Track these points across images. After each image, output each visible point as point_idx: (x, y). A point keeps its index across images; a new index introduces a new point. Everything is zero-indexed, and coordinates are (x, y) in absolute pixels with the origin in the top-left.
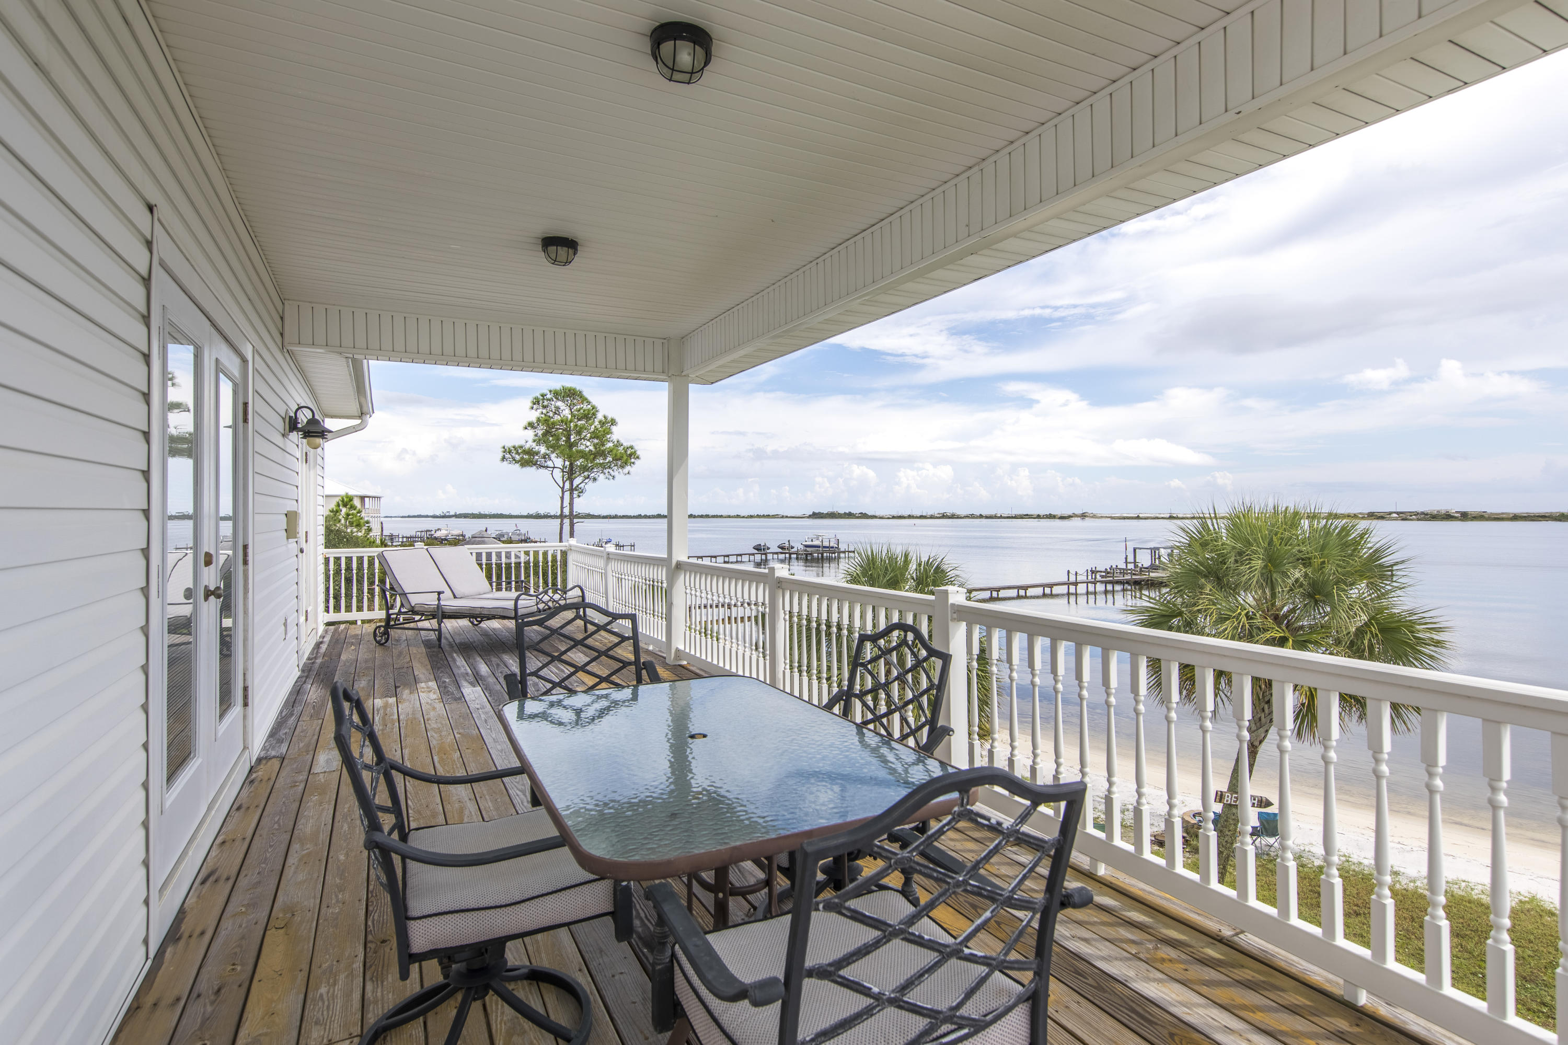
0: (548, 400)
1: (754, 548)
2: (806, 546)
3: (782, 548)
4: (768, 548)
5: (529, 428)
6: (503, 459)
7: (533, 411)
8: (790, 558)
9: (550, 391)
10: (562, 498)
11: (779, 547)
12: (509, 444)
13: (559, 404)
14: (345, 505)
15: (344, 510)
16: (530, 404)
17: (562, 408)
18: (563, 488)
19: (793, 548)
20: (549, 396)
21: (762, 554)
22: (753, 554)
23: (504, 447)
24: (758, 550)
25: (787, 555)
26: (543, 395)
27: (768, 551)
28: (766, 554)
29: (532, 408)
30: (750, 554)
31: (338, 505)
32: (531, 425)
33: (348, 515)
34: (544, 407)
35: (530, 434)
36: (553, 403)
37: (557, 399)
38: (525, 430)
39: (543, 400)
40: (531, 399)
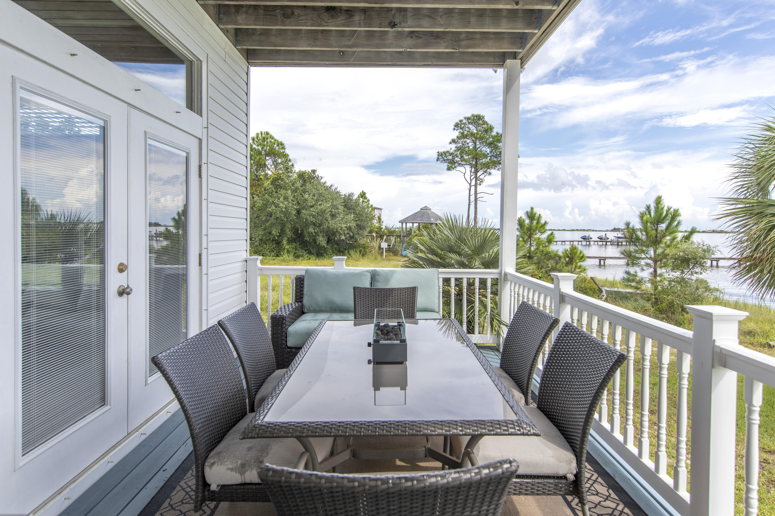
0: (463, 124)
2: (618, 238)
3: (600, 239)
4: (591, 238)
5: (453, 143)
6: (438, 160)
7: (455, 131)
8: (606, 244)
9: (465, 118)
10: (470, 190)
11: (598, 238)
12: (441, 150)
13: (470, 126)
14: (362, 197)
15: (361, 200)
16: (453, 127)
17: (472, 129)
18: (470, 184)
19: (608, 239)
20: (464, 121)
21: (587, 242)
22: (581, 241)
23: (438, 153)
24: (584, 239)
25: (604, 243)
26: (461, 121)
27: (591, 240)
28: (589, 242)
29: (454, 129)
30: (579, 241)
31: (359, 197)
32: (453, 141)
33: (363, 202)
34: (461, 128)
35: (453, 146)
36: (467, 126)
37: (469, 123)
38: (450, 143)
39: (461, 125)
40: (454, 124)
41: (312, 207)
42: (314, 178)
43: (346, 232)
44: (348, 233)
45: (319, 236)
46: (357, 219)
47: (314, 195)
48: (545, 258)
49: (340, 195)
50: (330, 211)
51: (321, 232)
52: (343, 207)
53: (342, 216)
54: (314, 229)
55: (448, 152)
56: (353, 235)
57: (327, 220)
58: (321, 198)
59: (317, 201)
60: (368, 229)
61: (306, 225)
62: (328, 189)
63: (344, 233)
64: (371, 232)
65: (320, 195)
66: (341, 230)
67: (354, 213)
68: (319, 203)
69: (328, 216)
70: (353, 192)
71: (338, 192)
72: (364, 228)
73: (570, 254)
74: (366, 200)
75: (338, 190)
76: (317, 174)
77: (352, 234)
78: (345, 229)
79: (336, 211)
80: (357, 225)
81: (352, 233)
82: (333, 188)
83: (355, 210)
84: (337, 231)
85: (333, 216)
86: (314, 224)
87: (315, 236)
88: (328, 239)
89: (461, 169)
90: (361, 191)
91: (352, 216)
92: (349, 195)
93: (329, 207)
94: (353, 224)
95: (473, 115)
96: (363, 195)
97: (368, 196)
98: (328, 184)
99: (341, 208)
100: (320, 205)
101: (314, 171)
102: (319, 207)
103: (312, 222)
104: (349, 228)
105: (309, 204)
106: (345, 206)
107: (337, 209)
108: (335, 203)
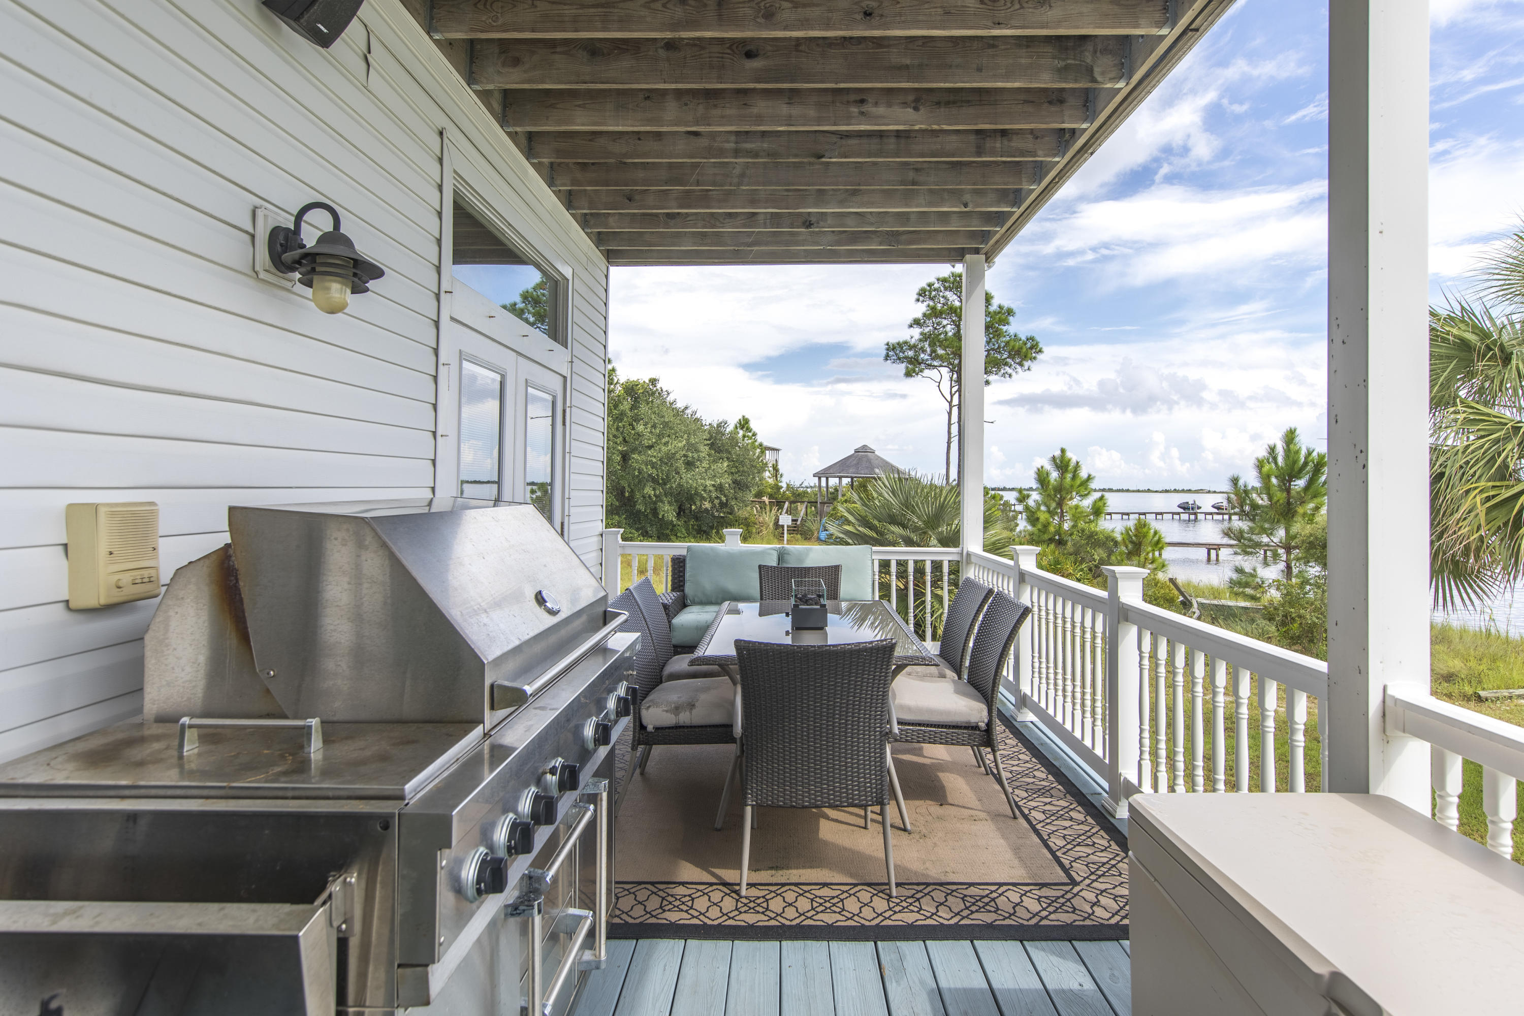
0: (935, 290)
1: (1179, 506)
3: (1218, 508)
4: (1199, 508)
5: (915, 326)
6: (887, 357)
7: (920, 303)
8: (1230, 519)
9: (938, 280)
10: (950, 414)
11: (1213, 506)
12: (893, 340)
13: (948, 294)
14: (742, 428)
15: (741, 433)
16: (916, 297)
17: (951, 299)
18: (950, 403)
19: (1234, 508)
20: (936, 286)
21: (1190, 514)
22: (1179, 514)
23: (888, 344)
24: (1184, 508)
25: (1226, 517)
26: (930, 285)
27: (1198, 511)
28: (1195, 514)
29: (918, 300)
30: (1173, 514)
31: (736, 427)
32: (916, 322)
33: (744, 436)
34: (931, 299)
35: (916, 333)
36: (941, 294)
37: (946, 289)
38: (911, 326)
39: (930, 292)
40: (917, 291)
41: (650, 447)
42: (653, 393)
43: (714, 495)
44: (717, 498)
45: (662, 502)
46: (733, 470)
47: (654, 426)
48: (1087, 544)
49: (702, 425)
50: (685, 456)
51: (666, 495)
52: (707, 448)
53: (706, 464)
54: (654, 489)
55: (906, 343)
56: (727, 500)
57: (678, 473)
58: (668, 432)
59: (660, 436)
60: (754, 490)
61: (640, 482)
62: (679, 413)
63: (710, 497)
64: (759, 495)
65: (666, 424)
66: (705, 491)
67: (728, 458)
68: (664, 440)
69: (680, 464)
70: (726, 419)
71: (697, 420)
72: (748, 487)
73: (1135, 536)
74: (750, 434)
75: (698, 415)
76: (659, 386)
77: (724, 499)
78: (712, 488)
79: (696, 456)
80: (735, 482)
81: (725, 496)
82: (689, 411)
83: (730, 453)
84: (697, 493)
85: (690, 465)
86: (654, 480)
87: (655, 503)
88: (680, 508)
89: (934, 373)
90: (741, 417)
91: (726, 464)
92: (719, 425)
93: (682, 449)
94: (726, 480)
95: (953, 274)
96: (744, 424)
97: (753, 425)
98: (680, 405)
99: (704, 450)
100: (666, 444)
101: (653, 381)
102: (664, 449)
103: (650, 475)
104: (720, 488)
105: (646, 443)
106: (712, 446)
107: (697, 451)
108: (692, 441)
